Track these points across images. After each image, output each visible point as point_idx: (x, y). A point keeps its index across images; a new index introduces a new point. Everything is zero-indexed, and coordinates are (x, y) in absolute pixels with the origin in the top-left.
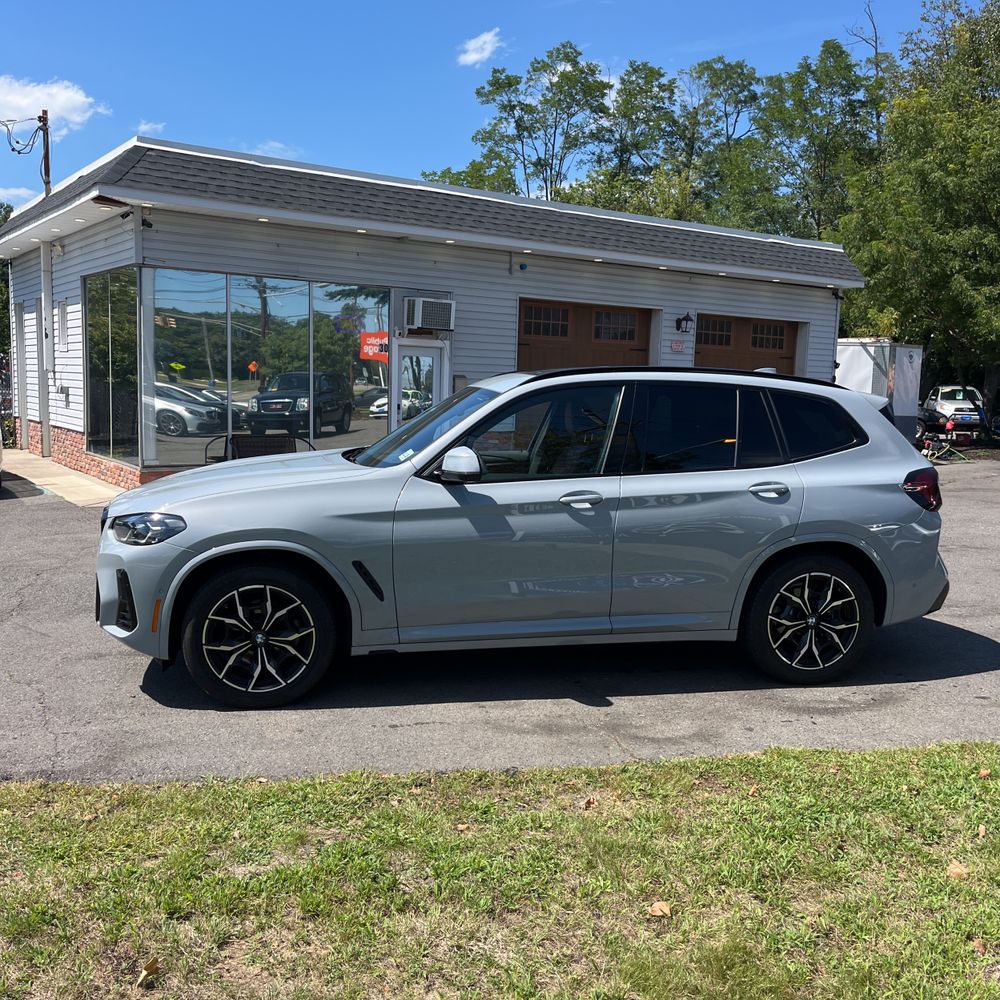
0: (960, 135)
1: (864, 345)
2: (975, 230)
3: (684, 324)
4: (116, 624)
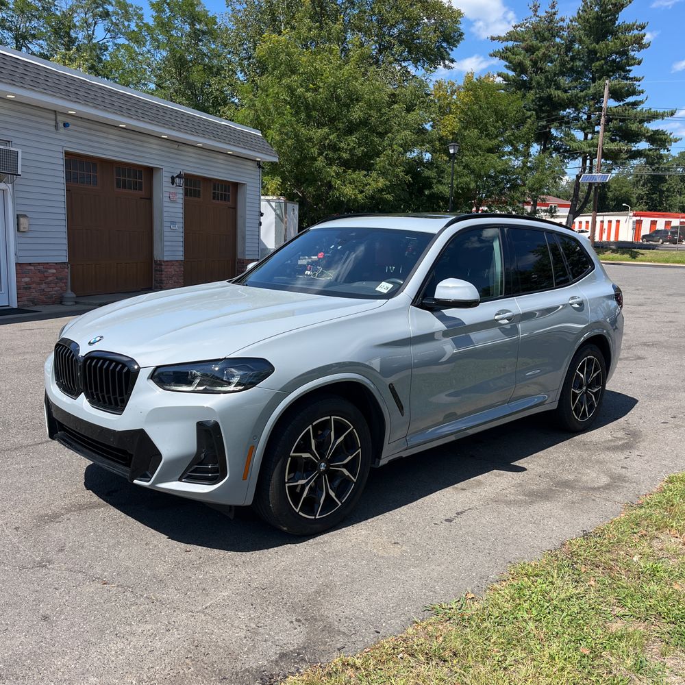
0: (312, 66)
1: (268, 201)
3: (177, 180)
4: (180, 480)
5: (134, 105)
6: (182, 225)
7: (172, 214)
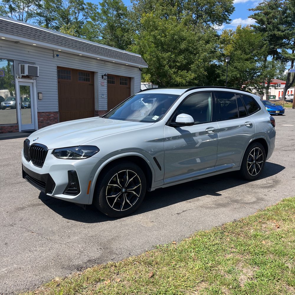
0: (164, 26)
1: (145, 85)
2: (170, 53)
3: (104, 77)
4: (63, 194)
5: (86, 46)
6: (106, 96)
7: (103, 91)
